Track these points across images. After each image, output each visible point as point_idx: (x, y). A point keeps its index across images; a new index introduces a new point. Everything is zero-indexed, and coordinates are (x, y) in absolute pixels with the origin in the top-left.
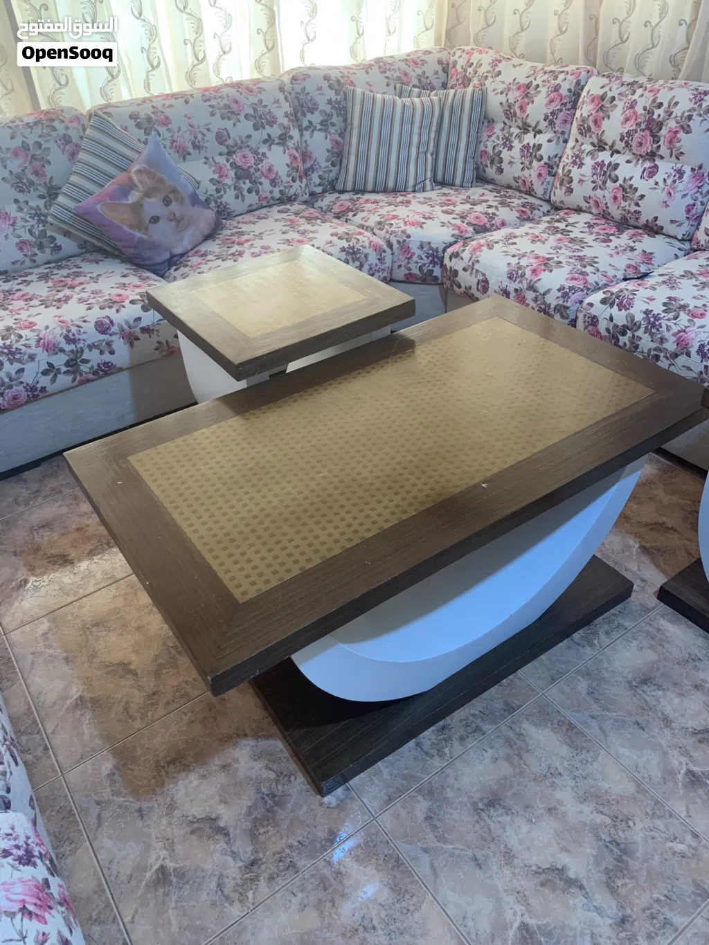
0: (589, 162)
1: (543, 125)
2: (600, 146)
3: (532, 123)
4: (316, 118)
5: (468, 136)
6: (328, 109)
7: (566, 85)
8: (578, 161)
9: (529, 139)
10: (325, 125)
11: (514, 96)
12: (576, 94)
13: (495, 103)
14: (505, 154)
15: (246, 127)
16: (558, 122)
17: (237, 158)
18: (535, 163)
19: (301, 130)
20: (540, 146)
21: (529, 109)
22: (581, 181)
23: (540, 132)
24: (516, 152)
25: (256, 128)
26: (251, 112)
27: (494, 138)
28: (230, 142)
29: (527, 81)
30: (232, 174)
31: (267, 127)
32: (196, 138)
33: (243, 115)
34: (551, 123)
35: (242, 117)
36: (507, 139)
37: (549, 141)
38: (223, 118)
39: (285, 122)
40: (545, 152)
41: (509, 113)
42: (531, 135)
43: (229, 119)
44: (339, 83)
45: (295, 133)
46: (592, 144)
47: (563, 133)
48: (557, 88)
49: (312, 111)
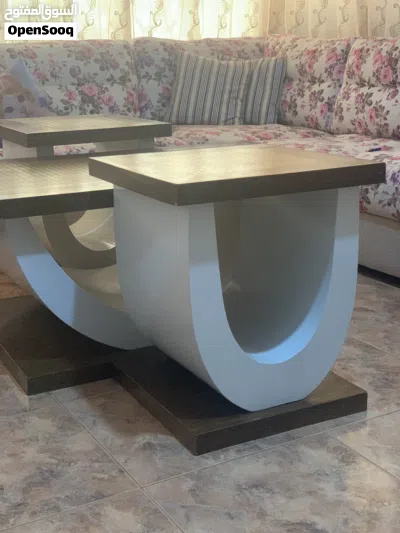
0: (353, 95)
1: (325, 75)
2: (362, 84)
3: (317, 76)
4: (152, 70)
5: (272, 89)
6: (162, 65)
7: (340, 47)
8: (347, 96)
9: (316, 88)
10: (159, 76)
11: (304, 59)
12: (346, 53)
13: (292, 66)
14: (299, 101)
15: (94, 67)
16: (334, 72)
17: (85, 88)
18: (319, 104)
19: (139, 78)
20: (322, 91)
21: (315, 66)
22: (348, 109)
23: (323, 82)
24: (306, 98)
25: (102, 69)
26: (99, 57)
27: (291, 91)
28: (81, 76)
29: (314, 48)
30: (79, 98)
31: (111, 70)
32: (54, 69)
33: (93, 58)
34: (330, 74)
35: (92, 61)
36: (301, 90)
37: (329, 86)
38: (77, 59)
39: (126, 68)
40: (325, 95)
41: (302, 72)
42: (317, 85)
43: (82, 60)
44: (171, 49)
45: (134, 78)
46: (357, 83)
47: (338, 80)
48: (334, 50)
49: (149, 65)
